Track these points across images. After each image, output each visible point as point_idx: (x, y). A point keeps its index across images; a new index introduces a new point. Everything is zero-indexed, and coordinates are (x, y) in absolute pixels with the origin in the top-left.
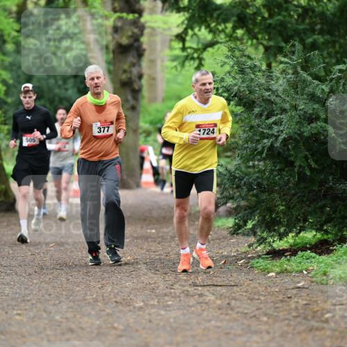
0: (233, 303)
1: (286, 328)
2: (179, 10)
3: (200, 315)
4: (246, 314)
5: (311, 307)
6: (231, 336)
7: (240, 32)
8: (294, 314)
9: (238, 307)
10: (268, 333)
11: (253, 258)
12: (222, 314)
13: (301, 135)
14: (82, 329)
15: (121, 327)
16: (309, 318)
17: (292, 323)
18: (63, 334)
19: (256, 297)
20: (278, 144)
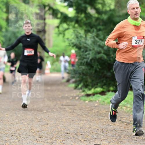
0: (75, 111)
1: (91, 119)
2: (57, 18)
3: (64, 114)
4: (79, 114)
5: (99, 112)
6: (74, 121)
7: (76, 25)
8: (94, 114)
9: (76, 112)
10: (86, 120)
11: (81, 97)
12: (71, 114)
13: (96, 58)
14: (27, 119)
15: (39, 119)
16: (99, 115)
17: (93, 117)
18: (21, 121)
19: (82, 109)
20: (89, 61)
